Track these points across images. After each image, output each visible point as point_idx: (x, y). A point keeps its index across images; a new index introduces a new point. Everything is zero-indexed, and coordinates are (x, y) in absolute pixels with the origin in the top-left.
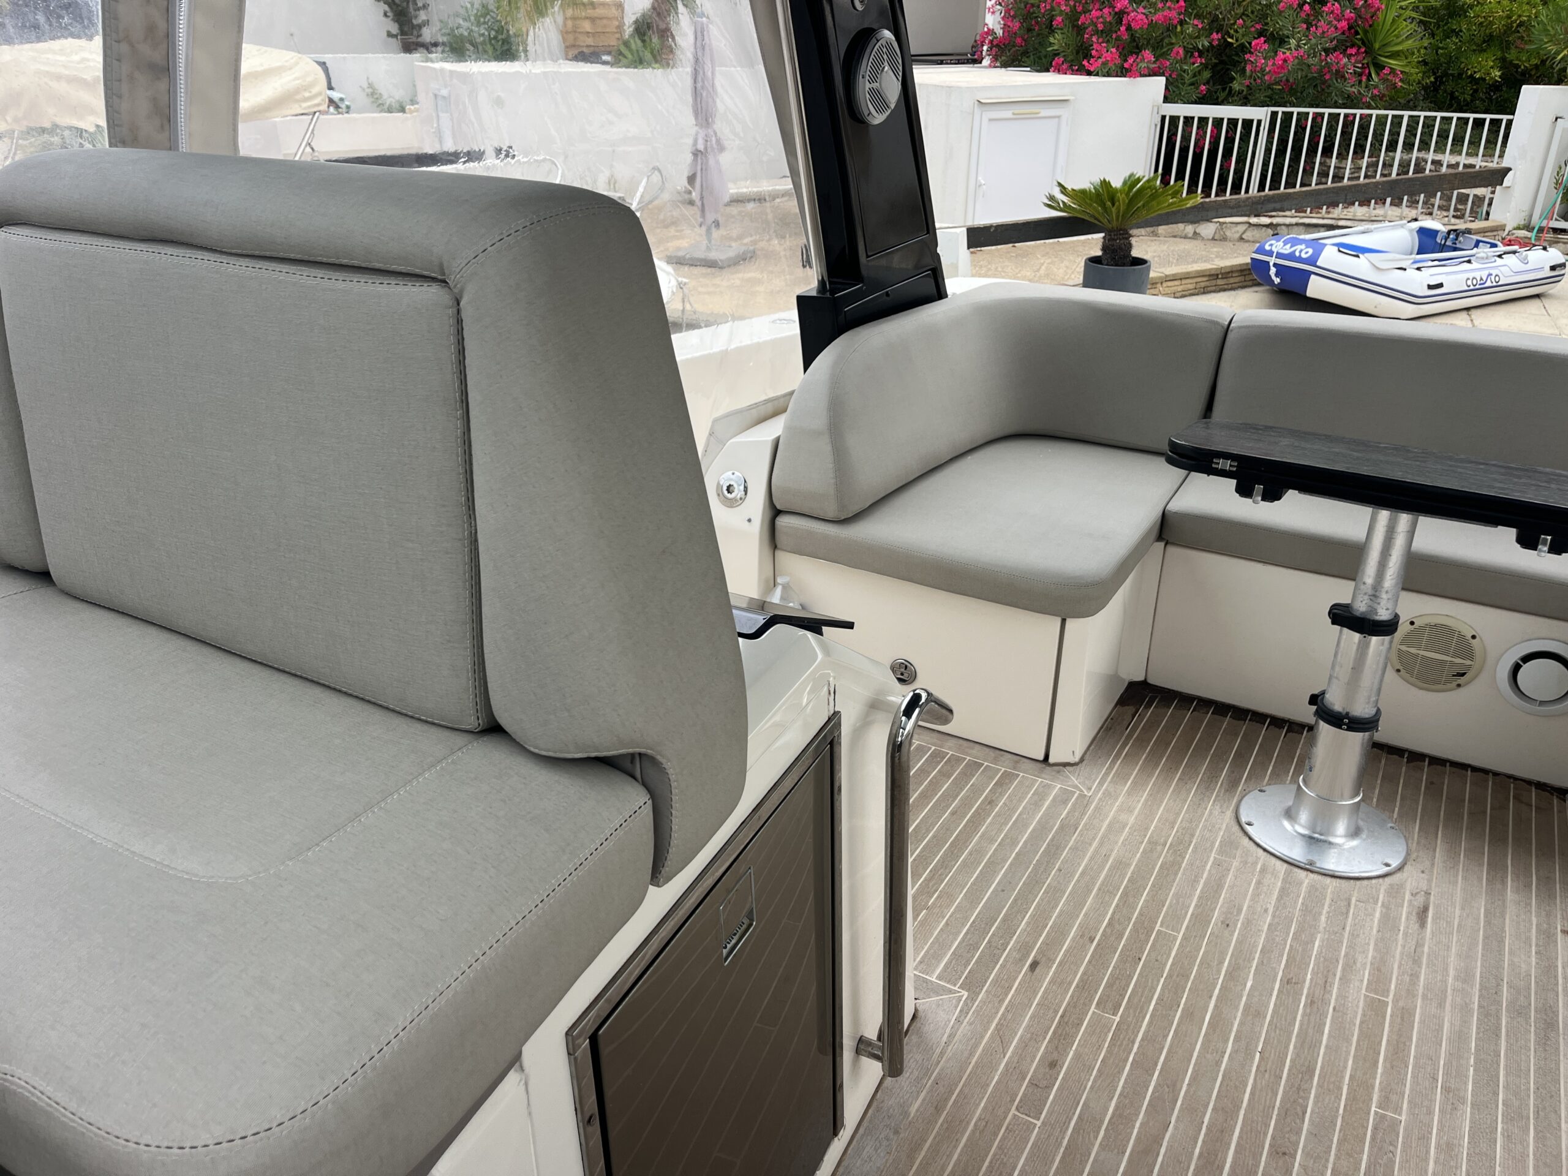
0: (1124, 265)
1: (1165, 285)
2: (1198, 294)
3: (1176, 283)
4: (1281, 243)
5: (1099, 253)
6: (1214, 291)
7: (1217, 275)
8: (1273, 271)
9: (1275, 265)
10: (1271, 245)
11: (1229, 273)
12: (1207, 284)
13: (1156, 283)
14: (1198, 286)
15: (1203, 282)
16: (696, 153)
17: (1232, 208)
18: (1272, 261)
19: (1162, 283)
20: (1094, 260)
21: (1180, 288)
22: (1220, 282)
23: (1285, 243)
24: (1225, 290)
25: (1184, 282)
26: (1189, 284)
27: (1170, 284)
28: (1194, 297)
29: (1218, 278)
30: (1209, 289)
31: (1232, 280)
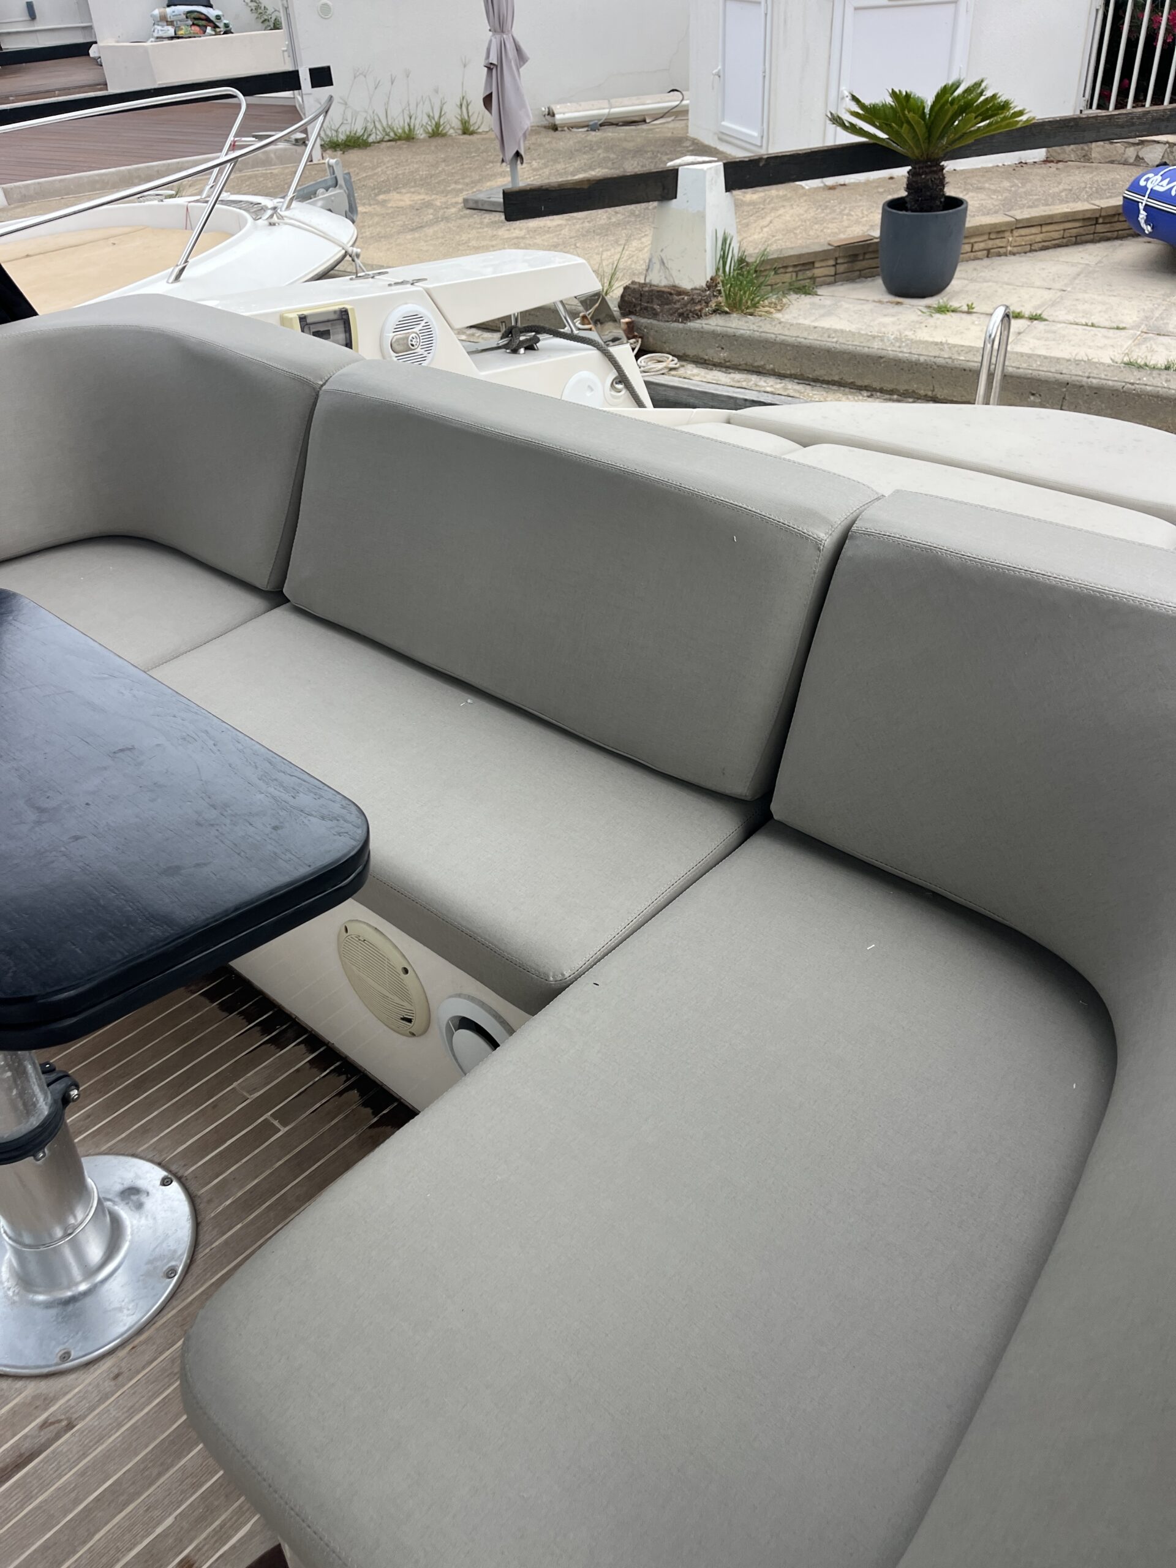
0: (931, 209)
1: (1016, 233)
2: (1066, 246)
3: (1033, 230)
4: (1159, 177)
5: (904, 194)
6: (1093, 241)
7: (1097, 219)
8: (1143, 215)
9: (1147, 208)
10: (1147, 180)
11: (1114, 215)
12: (1081, 230)
13: (1003, 231)
14: (1067, 234)
15: (1074, 228)
16: (490, 67)
17: (1122, 126)
18: (1144, 201)
19: (1012, 231)
20: (895, 204)
21: (1039, 238)
22: (1100, 228)
23: (1164, 177)
24: (1108, 239)
25: (1045, 229)
26: (1054, 232)
27: (1023, 232)
28: (1059, 250)
29: (1097, 223)
30: (1084, 238)
31: (1119, 226)
